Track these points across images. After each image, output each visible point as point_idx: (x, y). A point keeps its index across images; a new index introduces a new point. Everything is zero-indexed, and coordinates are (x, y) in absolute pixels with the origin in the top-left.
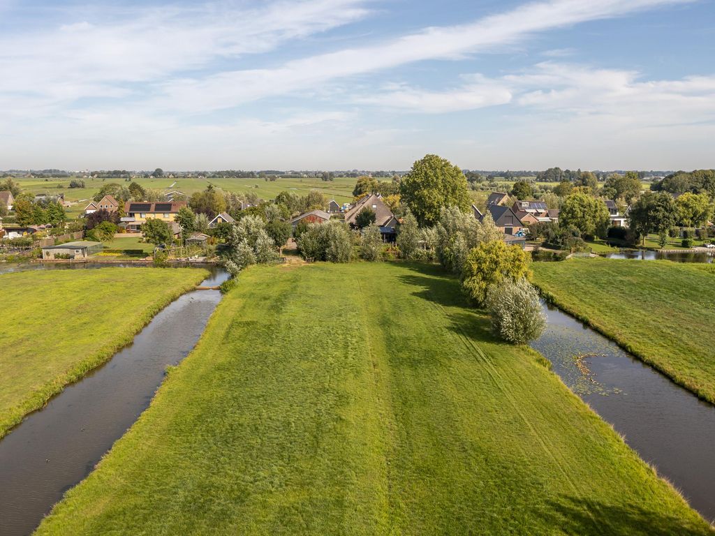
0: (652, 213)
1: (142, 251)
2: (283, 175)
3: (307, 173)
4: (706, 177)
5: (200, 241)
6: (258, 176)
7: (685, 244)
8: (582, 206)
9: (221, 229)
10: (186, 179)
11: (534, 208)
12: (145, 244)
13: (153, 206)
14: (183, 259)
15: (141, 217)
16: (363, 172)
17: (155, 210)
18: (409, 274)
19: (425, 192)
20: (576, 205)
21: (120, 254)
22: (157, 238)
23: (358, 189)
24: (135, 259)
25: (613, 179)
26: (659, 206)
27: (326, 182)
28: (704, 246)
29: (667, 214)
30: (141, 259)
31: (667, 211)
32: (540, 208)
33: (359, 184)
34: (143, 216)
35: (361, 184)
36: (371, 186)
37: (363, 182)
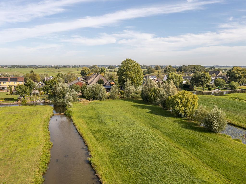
0: (200, 79)
1: (13, 98)
2: (39, 67)
4: (194, 67)
5: (37, 93)
6: (29, 67)
7: (209, 89)
8: (175, 77)
11: (153, 78)
12: (10, 95)
13: (9, 79)
14: (35, 101)
15: (4, 84)
17: (10, 81)
18: (135, 104)
19: (128, 72)
20: (173, 77)
21: (3, 100)
22: (23, 93)
23: (83, 72)
24: (12, 102)
25: (167, 68)
26: (202, 76)
27: (57, 69)
28: (215, 90)
29: (205, 79)
30: (15, 102)
31: (205, 78)
32: (155, 78)
33: (83, 70)
34: (5, 83)
35: (84, 70)
36: (88, 70)
37: (84, 69)
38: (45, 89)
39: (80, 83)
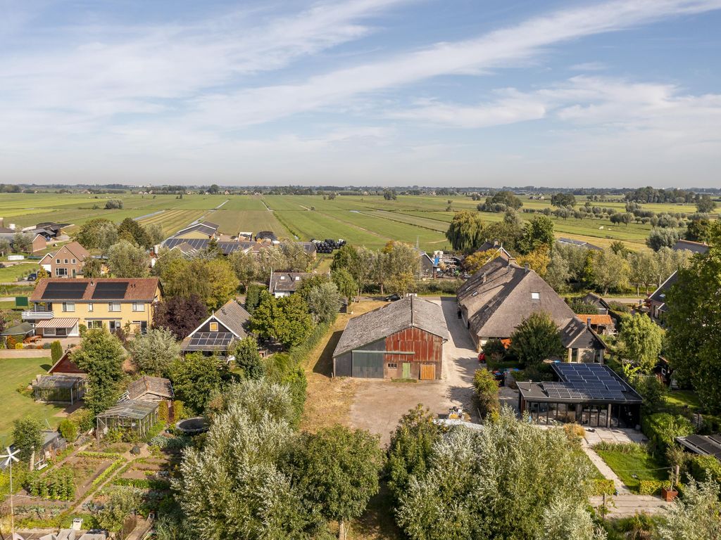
2: (343, 191)
3: (366, 189)
9: (195, 380)
10: (242, 196)
13: (92, 288)
15: (65, 310)
16: (424, 188)
17: (94, 296)
23: (456, 230)
27: (389, 199)
33: (456, 222)
34: (69, 307)
35: (460, 225)
36: (475, 225)
37: (462, 220)
38: (190, 384)
39: (416, 337)
